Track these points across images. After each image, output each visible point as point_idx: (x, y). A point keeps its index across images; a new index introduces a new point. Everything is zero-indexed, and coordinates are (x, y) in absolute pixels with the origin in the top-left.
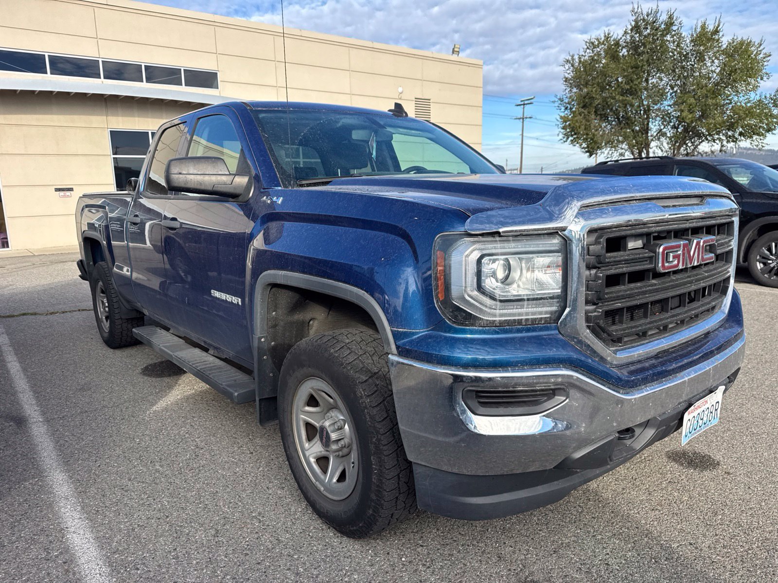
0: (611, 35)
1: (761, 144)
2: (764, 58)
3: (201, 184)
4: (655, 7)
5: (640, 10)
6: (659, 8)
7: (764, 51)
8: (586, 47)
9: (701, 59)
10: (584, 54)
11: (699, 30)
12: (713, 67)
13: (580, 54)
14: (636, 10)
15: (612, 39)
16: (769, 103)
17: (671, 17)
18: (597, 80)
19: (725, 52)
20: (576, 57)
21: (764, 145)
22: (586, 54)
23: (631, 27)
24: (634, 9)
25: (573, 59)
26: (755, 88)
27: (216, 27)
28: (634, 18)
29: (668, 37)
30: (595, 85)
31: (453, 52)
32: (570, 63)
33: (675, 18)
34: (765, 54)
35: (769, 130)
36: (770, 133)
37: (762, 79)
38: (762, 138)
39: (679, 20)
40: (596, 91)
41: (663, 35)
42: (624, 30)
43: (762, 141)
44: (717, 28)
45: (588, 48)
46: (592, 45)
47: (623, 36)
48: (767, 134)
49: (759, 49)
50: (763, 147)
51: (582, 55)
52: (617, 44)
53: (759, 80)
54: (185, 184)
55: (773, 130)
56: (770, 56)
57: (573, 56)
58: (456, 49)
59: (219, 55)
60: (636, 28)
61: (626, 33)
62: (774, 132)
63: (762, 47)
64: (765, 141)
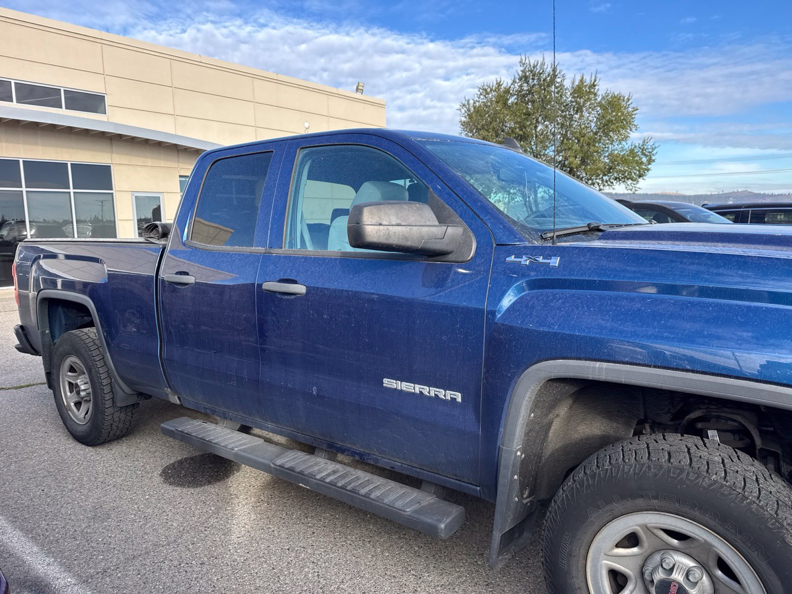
0: (501, 83)
1: (634, 188)
2: (633, 111)
3: (407, 239)
4: (540, 60)
5: (527, 61)
6: (545, 61)
7: (631, 106)
8: (479, 93)
9: (579, 110)
10: (478, 100)
11: (577, 83)
12: (590, 118)
13: (475, 100)
14: (524, 61)
15: (502, 87)
16: (638, 152)
17: (554, 70)
18: (492, 125)
19: (600, 104)
20: (471, 102)
21: (637, 189)
22: (480, 99)
23: (518, 77)
24: (522, 60)
25: (468, 104)
26: (626, 138)
27: (103, 45)
28: (522, 68)
29: (553, 88)
30: (491, 130)
31: (357, 89)
32: (466, 107)
33: (558, 71)
34: (633, 108)
35: (640, 176)
36: (641, 178)
37: (631, 130)
38: (635, 183)
39: (562, 73)
40: (492, 135)
41: (549, 86)
42: (513, 79)
43: (635, 185)
44: (594, 82)
45: (481, 94)
46: (485, 91)
47: (512, 84)
48: (639, 180)
49: (628, 104)
50: (636, 190)
51: (477, 101)
52: (507, 91)
53: (628, 131)
54: (387, 239)
55: (643, 176)
56: (637, 110)
57: (468, 101)
58: (360, 88)
59: (106, 77)
60: (524, 78)
61: (514, 82)
62: (644, 178)
63: (630, 102)
64: (638, 186)
